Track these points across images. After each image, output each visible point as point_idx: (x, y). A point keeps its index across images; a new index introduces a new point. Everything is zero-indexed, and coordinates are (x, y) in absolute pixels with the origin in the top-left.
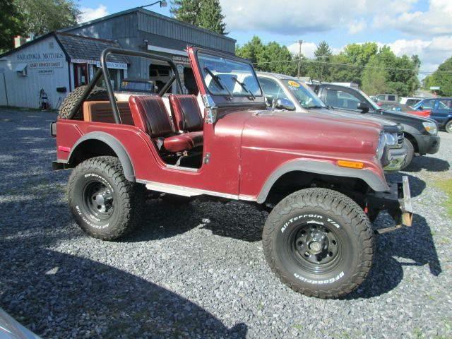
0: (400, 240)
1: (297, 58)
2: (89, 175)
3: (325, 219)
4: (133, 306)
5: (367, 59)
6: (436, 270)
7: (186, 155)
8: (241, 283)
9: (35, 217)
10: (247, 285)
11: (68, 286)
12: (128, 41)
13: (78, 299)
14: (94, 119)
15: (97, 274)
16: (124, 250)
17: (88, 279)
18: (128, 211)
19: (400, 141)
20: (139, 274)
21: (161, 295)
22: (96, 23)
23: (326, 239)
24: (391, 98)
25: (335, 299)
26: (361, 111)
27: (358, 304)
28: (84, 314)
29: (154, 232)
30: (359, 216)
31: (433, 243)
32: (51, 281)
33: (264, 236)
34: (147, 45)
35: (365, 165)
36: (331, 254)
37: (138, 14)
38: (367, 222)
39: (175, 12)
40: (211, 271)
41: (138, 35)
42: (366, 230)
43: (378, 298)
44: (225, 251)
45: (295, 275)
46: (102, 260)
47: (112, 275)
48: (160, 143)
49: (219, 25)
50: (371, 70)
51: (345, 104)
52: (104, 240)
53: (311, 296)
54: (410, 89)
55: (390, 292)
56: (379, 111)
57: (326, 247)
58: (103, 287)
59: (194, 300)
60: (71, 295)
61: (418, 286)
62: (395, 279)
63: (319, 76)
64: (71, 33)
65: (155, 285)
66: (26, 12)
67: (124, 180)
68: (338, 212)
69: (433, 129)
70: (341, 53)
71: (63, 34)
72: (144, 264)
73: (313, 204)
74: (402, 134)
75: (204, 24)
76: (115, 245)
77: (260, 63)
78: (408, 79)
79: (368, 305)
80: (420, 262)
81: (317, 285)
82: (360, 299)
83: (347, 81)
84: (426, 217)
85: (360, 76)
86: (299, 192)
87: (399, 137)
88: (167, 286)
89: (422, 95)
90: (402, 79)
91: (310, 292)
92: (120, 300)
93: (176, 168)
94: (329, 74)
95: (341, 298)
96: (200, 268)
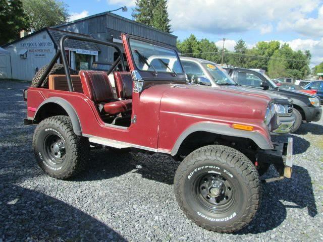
0: (286, 188)
1: (222, 51)
2: (48, 129)
3: (221, 170)
4: (69, 233)
5: (273, 52)
6: (313, 212)
7: (121, 116)
8: (157, 217)
9: (11, 160)
10: (161, 219)
11: (22, 214)
12: (99, 36)
13: (27, 225)
14: (56, 88)
15: (47, 205)
16: (72, 187)
17: (38, 210)
18: (75, 157)
19: (290, 111)
20: (79, 207)
21: (92, 224)
22: (77, 22)
23: (223, 185)
24: (289, 81)
25: (229, 233)
26: (263, 88)
27: (247, 238)
28: (29, 238)
29: (98, 174)
30: (249, 168)
31: (312, 191)
32: (9, 210)
33: (175, 181)
34: (112, 39)
35: (255, 128)
36: (227, 198)
37: (107, 16)
38: (255, 173)
39: (135, 16)
40: (135, 206)
41: (106, 31)
42: (254, 180)
43: (264, 234)
44: (149, 191)
45: (198, 213)
46: (53, 195)
47: (58, 207)
48: (101, 107)
49: (166, 27)
50: (275, 60)
51: (253, 84)
52: (58, 179)
53: (210, 230)
54: (303, 74)
55: (274, 230)
56: (277, 89)
57: (223, 192)
58: (49, 216)
59: (117, 230)
60: (22, 222)
61: (297, 225)
62: (279, 218)
63: (237, 64)
64: (60, 29)
65: (89, 216)
66: (32, 14)
67: (73, 134)
68: (232, 164)
69: (316, 103)
70: (254, 48)
71: (54, 29)
72: (84, 199)
73: (212, 157)
74: (291, 106)
75: (155, 25)
76: (65, 183)
77: (194, 54)
78: (302, 67)
79: (255, 240)
80: (301, 205)
81: (215, 222)
82: (249, 234)
83: (258, 68)
84: (308, 170)
85: (267, 65)
86: (203, 148)
87: (289, 108)
88: (99, 218)
89: (311, 79)
90: (298, 68)
91: (210, 227)
92: (59, 228)
93: (112, 126)
94: (245, 63)
95: (234, 233)
96: (127, 204)
